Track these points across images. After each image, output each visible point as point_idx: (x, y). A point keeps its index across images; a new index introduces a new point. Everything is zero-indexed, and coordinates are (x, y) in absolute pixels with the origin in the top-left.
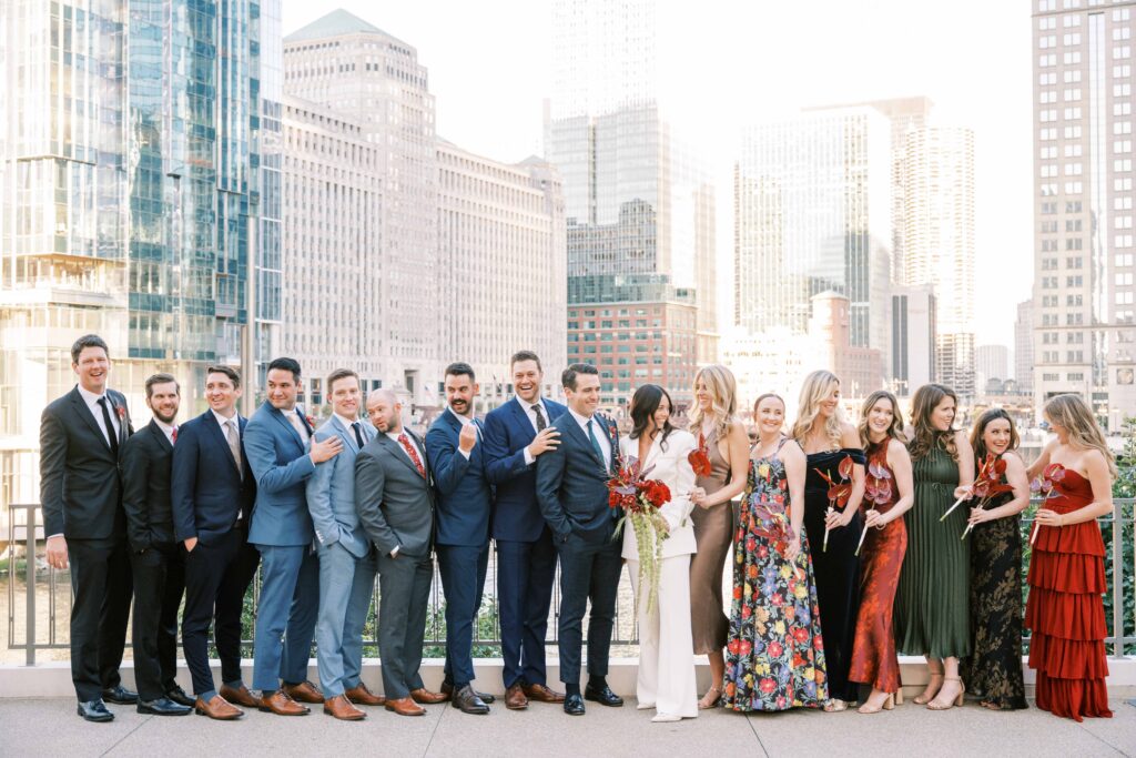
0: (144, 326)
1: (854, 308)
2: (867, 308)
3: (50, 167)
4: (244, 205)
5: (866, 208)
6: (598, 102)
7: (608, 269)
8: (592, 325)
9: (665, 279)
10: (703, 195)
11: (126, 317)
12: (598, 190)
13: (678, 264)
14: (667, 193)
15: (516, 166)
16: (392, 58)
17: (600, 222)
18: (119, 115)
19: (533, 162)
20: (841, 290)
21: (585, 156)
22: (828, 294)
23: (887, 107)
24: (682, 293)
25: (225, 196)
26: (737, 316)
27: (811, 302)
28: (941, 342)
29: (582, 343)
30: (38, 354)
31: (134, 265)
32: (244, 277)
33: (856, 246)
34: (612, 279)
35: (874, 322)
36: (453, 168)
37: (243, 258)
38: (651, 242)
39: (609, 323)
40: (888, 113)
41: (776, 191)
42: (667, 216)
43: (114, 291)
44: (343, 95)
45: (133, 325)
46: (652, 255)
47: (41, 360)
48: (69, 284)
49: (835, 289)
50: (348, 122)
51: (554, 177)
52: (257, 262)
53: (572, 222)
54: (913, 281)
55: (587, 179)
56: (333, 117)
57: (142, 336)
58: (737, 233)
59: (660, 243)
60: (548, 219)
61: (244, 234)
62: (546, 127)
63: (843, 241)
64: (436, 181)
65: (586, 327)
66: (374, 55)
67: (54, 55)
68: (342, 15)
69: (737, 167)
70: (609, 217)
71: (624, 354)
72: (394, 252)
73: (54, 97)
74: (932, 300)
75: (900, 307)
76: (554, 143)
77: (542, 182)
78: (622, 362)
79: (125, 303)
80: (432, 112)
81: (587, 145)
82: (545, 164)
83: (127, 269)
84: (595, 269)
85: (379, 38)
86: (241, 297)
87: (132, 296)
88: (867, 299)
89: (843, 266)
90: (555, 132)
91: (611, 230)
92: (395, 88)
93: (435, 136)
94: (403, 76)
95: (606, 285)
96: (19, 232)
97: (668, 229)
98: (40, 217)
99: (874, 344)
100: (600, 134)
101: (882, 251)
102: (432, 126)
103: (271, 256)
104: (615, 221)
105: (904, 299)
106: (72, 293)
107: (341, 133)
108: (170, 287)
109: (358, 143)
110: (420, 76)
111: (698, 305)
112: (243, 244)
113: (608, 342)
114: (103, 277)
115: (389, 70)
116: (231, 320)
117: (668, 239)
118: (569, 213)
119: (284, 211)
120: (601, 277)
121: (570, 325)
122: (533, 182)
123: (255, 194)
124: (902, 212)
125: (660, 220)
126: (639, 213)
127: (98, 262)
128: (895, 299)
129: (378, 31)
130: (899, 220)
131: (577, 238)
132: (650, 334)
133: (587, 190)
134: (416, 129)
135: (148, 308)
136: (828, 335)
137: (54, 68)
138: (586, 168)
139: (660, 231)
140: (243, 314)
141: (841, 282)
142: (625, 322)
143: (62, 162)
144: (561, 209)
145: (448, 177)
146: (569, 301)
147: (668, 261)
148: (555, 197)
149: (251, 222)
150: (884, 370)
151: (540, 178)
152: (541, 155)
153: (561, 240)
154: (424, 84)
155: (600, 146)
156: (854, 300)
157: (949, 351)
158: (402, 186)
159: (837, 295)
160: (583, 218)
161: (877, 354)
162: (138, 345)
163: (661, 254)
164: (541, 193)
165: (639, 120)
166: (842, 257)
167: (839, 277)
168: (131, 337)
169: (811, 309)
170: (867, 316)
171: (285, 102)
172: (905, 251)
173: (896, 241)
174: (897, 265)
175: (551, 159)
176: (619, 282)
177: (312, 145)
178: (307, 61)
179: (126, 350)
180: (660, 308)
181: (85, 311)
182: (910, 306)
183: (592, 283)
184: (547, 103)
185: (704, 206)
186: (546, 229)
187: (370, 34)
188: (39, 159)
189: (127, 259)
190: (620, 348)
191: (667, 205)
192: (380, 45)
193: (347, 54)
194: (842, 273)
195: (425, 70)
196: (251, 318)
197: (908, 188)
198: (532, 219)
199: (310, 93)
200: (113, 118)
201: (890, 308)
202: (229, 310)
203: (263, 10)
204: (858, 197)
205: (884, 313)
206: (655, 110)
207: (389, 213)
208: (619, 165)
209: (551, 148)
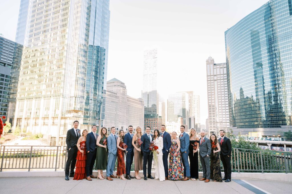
0: (85, 120)
3: (74, 98)
4: (100, 104)
5: (185, 106)
6: (149, 90)
7: (150, 113)
8: (148, 121)
9: (158, 115)
10: (163, 104)
11: (83, 119)
12: (149, 103)
13: (160, 113)
14: (158, 103)
15: (138, 99)
16: (121, 85)
17: (149, 107)
18: (84, 91)
19: (140, 99)
21: (147, 98)
22: (180, 117)
23: (188, 92)
24: (160, 117)
25: (98, 102)
26: (168, 120)
27: (178, 118)
28: (196, 124)
29: (146, 124)
30: (70, 124)
31: (85, 112)
32: (100, 113)
33: (184, 110)
34: (150, 115)
36: (129, 99)
37: (100, 111)
38: (156, 110)
39: (150, 121)
40: (188, 93)
41: (173, 103)
42: (158, 106)
43: (82, 115)
44: (114, 89)
45: (84, 120)
46: (156, 112)
47: (71, 124)
48: (75, 114)
50: (115, 93)
51: (143, 101)
52: (102, 111)
53: (145, 107)
54: (192, 116)
55: (147, 101)
56: (113, 92)
57: (85, 121)
58: (168, 109)
59: (157, 110)
60: (142, 106)
61: (100, 108)
63: (182, 110)
65: (147, 121)
66: (119, 84)
67: (76, 83)
68: (115, 79)
69: (168, 100)
70: (150, 106)
71: (152, 125)
72: (121, 110)
73: (75, 89)
74: (194, 118)
75: (190, 119)
76: (143, 96)
78: (152, 126)
79: (83, 117)
80: (126, 92)
81: (147, 96)
82: (141, 99)
83: (84, 112)
84: (148, 113)
85: (120, 82)
86: (99, 116)
87: (84, 116)
88: (185, 118)
90: (143, 95)
91: (150, 108)
92: (122, 88)
93: (127, 95)
94: (123, 87)
95: (150, 116)
96: (69, 107)
97: (158, 108)
98: (72, 105)
99: (187, 124)
100: (149, 95)
101: (187, 111)
102: (126, 94)
103: (104, 111)
104: (151, 107)
105: (191, 118)
106: (76, 115)
107: (114, 95)
108: (89, 115)
109: (116, 96)
110: (125, 87)
111: (162, 118)
112: (100, 109)
113: (150, 123)
114: (80, 113)
115: (121, 86)
116: (98, 119)
117: (158, 109)
119: (106, 105)
120: (149, 114)
121: (145, 121)
122: (140, 101)
123: (102, 102)
124: (190, 106)
125: (157, 107)
126: (154, 106)
127: (80, 111)
128: (189, 118)
129: (120, 81)
130: (190, 107)
131: (146, 109)
132: (156, 122)
134: (124, 94)
135: (86, 117)
136: (180, 123)
137: (76, 85)
138: (147, 100)
139: (157, 108)
140: (99, 118)
141: (182, 116)
142: (152, 121)
143: (76, 97)
144: (144, 105)
145: (128, 100)
146: (145, 118)
148: (143, 103)
149: (101, 106)
150: (188, 128)
151: (141, 101)
152: (141, 98)
153: (143, 109)
154: (126, 88)
155: (149, 97)
157: (197, 125)
158: (122, 102)
160: (147, 106)
162: (84, 123)
163: (157, 111)
164: (141, 103)
165: (154, 93)
166: (182, 112)
167: (181, 115)
168: (84, 122)
170: (185, 120)
171: (107, 90)
172: (190, 112)
173: (189, 110)
175: (142, 98)
176: (151, 115)
177: (109, 95)
178: (110, 85)
179: (82, 123)
180: (157, 119)
181: (77, 118)
182: (191, 119)
183: (148, 115)
184: (142, 91)
185: (163, 105)
186: (141, 108)
187: (118, 81)
188: (73, 97)
189: (84, 111)
190: (151, 124)
191: (158, 105)
192: (120, 83)
193: (115, 84)
194: (182, 115)
195: (126, 86)
196: (100, 119)
197: (191, 103)
198: (139, 106)
199: (110, 89)
200: (83, 92)
201: (189, 119)
202: (97, 118)
203: (104, 78)
204: (184, 104)
205: (188, 120)
206: (157, 92)
207: (120, 105)
208: (152, 99)
209: (142, 97)
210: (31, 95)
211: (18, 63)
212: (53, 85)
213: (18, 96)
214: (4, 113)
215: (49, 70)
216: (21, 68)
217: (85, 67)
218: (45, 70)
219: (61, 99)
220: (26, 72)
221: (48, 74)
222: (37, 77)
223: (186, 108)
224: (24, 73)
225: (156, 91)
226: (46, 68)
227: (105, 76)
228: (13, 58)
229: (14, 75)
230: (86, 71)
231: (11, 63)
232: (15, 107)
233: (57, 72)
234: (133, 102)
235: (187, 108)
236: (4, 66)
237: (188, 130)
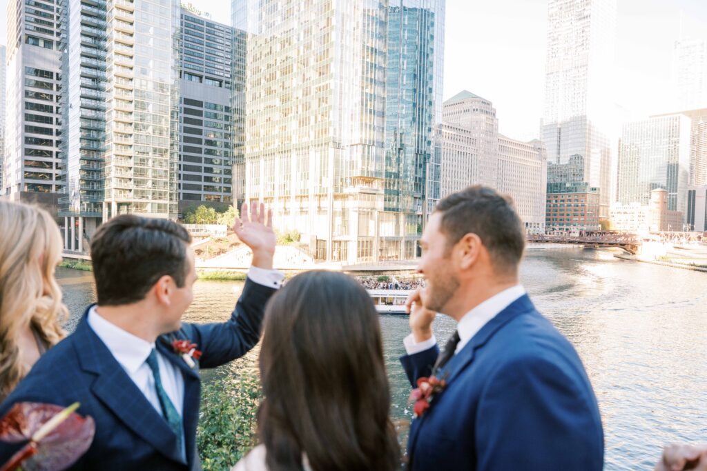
0: (389, 200)
1: (670, 195)
2: (676, 195)
3: (360, 147)
4: (425, 158)
5: (678, 155)
6: (561, 115)
7: (564, 180)
8: (556, 201)
9: (587, 184)
10: (605, 152)
11: (383, 198)
12: (561, 151)
13: (593, 178)
14: (589, 151)
15: (528, 143)
16: (483, 106)
17: (561, 163)
18: (383, 129)
19: (535, 141)
20: (664, 188)
21: (556, 139)
22: (659, 189)
23: (689, 114)
24: (594, 189)
26: (617, 197)
27: (650, 193)
29: (552, 208)
30: (355, 210)
31: (386, 180)
32: (424, 181)
33: (672, 170)
34: (565, 184)
35: (679, 201)
36: (504, 144)
37: (425, 178)
38: (582, 170)
39: (563, 201)
40: (690, 116)
41: (637, 149)
42: (589, 160)
43: (380, 188)
44: (465, 121)
45: (385, 200)
46: (582, 175)
47: (356, 211)
48: (366, 187)
49: (662, 187)
50: (467, 130)
51: (543, 147)
52: (430, 178)
53: (550, 163)
54: (699, 184)
55: (556, 147)
56: (461, 128)
57: (389, 204)
58: (619, 166)
59: (585, 170)
60: (540, 162)
61: (425, 169)
62: (541, 129)
63: (666, 169)
64: (497, 149)
65: (554, 202)
66: (477, 105)
67: (362, 109)
68: (465, 92)
69: (620, 141)
70: (565, 161)
71: (569, 212)
72: (481, 175)
73: (362, 124)
75: (692, 195)
76: (544, 134)
77: (538, 148)
78: (568, 215)
79: (383, 192)
80: (497, 125)
81: (557, 134)
82: (540, 142)
83: (384, 181)
84: (558, 181)
85: (478, 99)
86: (423, 191)
87: (386, 190)
88: (676, 192)
89: (666, 178)
90: (544, 130)
91: (565, 166)
92: (483, 117)
93: (498, 134)
94: (487, 112)
95: (563, 187)
96: (350, 169)
97: (589, 165)
98: (357, 164)
99: (679, 209)
100: (562, 130)
101: (684, 172)
102: (497, 130)
103: (437, 176)
104: (567, 163)
105: (694, 191)
106: (366, 189)
107: (464, 134)
108: (398, 187)
109: (470, 137)
110: (493, 112)
111: (601, 193)
112: (424, 172)
113: (562, 208)
114: (376, 184)
115: (482, 111)
116: (420, 198)
117: (589, 169)
118: (548, 160)
119: (442, 161)
120: (561, 184)
121: (547, 201)
122: (534, 149)
123: (429, 155)
124: (695, 156)
125: (586, 161)
126: (577, 159)
127: (374, 179)
128: (690, 191)
129: (477, 97)
130: (692, 160)
131: (551, 169)
132: (580, 205)
133: (556, 151)
134: (491, 130)
135: (390, 194)
136: (658, 205)
137: (362, 113)
138: (556, 143)
139: (586, 166)
140: (423, 197)
141: (665, 185)
142: (570, 200)
143: (364, 145)
144: (545, 159)
145: (502, 148)
146: (548, 192)
147: (588, 178)
148: (543, 154)
149: (428, 164)
150: (683, 220)
151: (538, 147)
152: (539, 139)
153: (545, 170)
154: (494, 115)
155: (562, 134)
156: (670, 192)
158: (485, 152)
159: (663, 190)
160: (554, 162)
161: (680, 214)
162: (387, 206)
163: (585, 174)
164: (537, 153)
165: (580, 124)
166: (665, 175)
167: (663, 181)
168: (385, 204)
169: (650, 196)
170: (676, 198)
171: (444, 124)
172: (695, 172)
173: (691, 168)
174: (691, 177)
175: (543, 140)
176: (568, 185)
177: (453, 138)
178: (452, 109)
179: (383, 209)
180: (584, 195)
181: (371, 195)
182: (697, 194)
183: (557, 186)
184: (542, 120)
185: (604, 156)
186: (539, 166)
187: (475, 98)
188: (357, 145)
189: (384, 177)
190: (567, 210)
191: (589, 156)
192: (479, 102)
193: (466, 106)
194: (665, 181)
195: (495, 110)
196: (427, 198)
197: (698, 146)
198: (534, 162)
199: (453, 121)
200: (381, 130)
201: (687, 195)
202: (419, 195)
203: (434, 90)
204: (674, 151)
205: (685, 196)
206: (586, 120)
207: (480, 161)
208: (570, 141)
209: (543, 136)
210: (272, 147)
211: (241, 74)
212: (313, 118)
213: (248, 150)
214: (226, 188)
215: (301, 83)
216: (248, 86)
217: (383, 65)
218: (294, 85)
219: (331, 151)
220: (258, 95)
221: (301, 92)
222: (278, 102)
223: (680, 162)
224: (254, 98)
225: (585, 116)
226: (294, 80)
227: (435, 84)
228: (231, 65)
229: (235, 103)
230: (384, 76)
231: (229, 76)
232: (243, 174)
233: (318, 86)
234: (517, 152)
235: (684, 162)
236: (221, 86)
237: (684, 226)
